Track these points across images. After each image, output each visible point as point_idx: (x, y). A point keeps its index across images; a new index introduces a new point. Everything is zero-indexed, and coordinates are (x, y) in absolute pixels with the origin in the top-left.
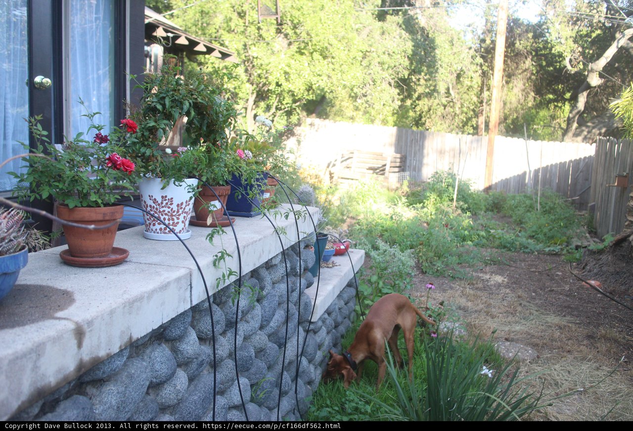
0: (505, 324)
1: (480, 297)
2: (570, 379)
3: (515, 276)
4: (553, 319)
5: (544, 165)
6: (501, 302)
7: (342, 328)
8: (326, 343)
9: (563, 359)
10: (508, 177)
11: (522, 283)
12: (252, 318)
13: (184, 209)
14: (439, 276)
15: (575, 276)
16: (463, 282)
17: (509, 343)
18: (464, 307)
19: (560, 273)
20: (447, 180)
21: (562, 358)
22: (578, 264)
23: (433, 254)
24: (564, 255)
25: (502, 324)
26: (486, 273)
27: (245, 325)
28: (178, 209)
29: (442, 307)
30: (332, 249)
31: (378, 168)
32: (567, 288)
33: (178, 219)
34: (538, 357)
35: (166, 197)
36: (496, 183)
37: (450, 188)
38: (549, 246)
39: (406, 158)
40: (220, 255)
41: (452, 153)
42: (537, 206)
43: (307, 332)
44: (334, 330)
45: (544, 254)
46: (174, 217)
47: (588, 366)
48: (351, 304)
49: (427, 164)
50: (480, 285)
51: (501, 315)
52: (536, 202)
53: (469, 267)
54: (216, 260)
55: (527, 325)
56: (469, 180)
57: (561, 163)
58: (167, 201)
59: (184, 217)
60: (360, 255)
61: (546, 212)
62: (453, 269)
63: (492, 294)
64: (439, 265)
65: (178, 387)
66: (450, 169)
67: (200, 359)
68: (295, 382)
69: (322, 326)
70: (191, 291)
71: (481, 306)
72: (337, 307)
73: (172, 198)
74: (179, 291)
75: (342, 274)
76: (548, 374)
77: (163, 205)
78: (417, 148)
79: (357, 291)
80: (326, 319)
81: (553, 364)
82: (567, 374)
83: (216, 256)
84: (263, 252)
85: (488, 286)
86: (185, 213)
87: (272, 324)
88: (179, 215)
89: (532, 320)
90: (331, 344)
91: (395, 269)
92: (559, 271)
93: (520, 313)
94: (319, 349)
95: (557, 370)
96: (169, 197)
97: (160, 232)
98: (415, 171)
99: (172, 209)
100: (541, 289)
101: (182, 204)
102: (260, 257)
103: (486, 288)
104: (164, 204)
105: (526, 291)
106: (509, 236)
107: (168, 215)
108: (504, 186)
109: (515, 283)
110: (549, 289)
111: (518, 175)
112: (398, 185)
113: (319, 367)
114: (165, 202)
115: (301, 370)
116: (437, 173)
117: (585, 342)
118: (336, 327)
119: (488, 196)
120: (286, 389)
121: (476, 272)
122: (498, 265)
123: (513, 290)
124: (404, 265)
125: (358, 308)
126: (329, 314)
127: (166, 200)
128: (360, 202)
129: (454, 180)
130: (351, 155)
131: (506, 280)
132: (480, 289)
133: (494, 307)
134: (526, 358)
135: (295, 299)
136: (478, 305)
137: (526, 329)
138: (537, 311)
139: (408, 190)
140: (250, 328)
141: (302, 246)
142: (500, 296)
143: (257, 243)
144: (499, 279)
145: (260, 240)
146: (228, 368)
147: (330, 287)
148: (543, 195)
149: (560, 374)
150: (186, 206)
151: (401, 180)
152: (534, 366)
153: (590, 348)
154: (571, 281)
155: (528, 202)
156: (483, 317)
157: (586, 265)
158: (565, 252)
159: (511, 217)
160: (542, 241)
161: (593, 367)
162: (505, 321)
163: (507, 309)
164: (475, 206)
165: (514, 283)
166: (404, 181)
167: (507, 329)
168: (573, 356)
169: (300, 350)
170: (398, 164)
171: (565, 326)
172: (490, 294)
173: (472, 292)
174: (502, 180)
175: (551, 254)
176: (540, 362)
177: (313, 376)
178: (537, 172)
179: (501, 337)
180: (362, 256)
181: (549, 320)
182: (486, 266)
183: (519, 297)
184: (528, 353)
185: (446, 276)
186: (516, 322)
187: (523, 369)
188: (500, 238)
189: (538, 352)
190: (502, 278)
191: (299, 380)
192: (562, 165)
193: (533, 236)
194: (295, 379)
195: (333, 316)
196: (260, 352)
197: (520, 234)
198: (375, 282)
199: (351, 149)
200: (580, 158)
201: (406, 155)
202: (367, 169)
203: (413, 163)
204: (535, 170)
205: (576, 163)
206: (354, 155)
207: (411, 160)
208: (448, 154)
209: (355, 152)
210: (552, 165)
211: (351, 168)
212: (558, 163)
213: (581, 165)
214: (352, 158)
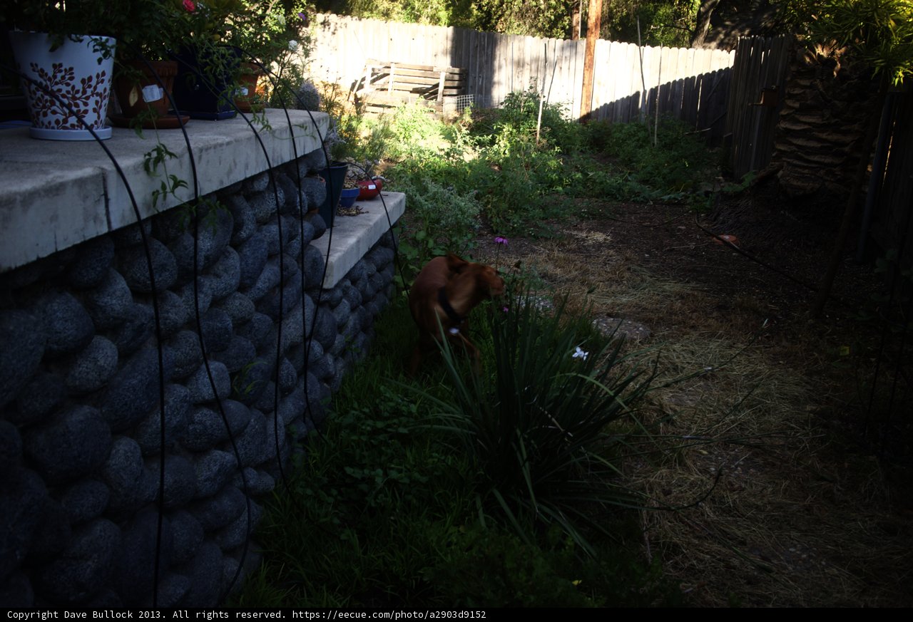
0: (608, 295)
1: (573, 261)
2: (694, 362)
3: (622, 232)
4: (671, 287)
5: (664, 82)
6: (602, 267)
7: (374, 306)
8: (351, 323)
9: (685, 337)
10: (614, 100)
11: (632, 242)
12: (226, 271)
13: (95, 88)
14: (515, 236)
15: (703, 230)
16: (549, 243)
17: (612, 319)
18: (551, 275)
19: (683, 228)
20: (527, 104)
21: (684, 335)
22: (707, 215)
23: (507, 206)
24: (689, 204)
25: (603, 295)
26: (581, 230)
27: (214, 281)
28: (84, 89)
29: (519, 270)
30: (355, 188)
31: (428, 90)
32: (692, 246)
33: (86, 104)
34: (652, 335)
35: (61, 65)
36: (597, 109)
37: (532, 115)
38: (669, 194)
39: (467, 74)
40: (154, 154)
41: (534, 66)
42: (654, 140)
43: (319, 304)
44: (361, 307)
45: (662, 204)
46: (78, 101)
47: (718, 343)
48: (387, 272)
49: (499, 83)
50: (574, 246)
51: (601, 283)
52: (653, 133)
53: (558, 223)
54: (148, 161)
55: (638, 296)
56: (559, 105)
57: (687, 79)
58: (63, 73)
59: (97, 102)
60: (398, 200)
61: (667, 146)
62: (536, 226)
63: (590, 257)
64: (516, 220)
65: (101, 362)
66: (531, 88)
67: (137, 323)
68: (303, 376)
69: (341, 298)
70: (107, 206)
71: (575, 273)
72: (365, 272)
73: (71, 69)
74: (84, 201)
75: (371, 223)
76: (665, 357)
77: (57, 80)
78: (484, 59)
79: (396, 255)
80: (348, 288)
81: (672, 344)
82: (690, 355)
83: (149, 154)
84: (236, 164)
85: (584, 246)
86: (98, 94)
87: (259, 285)
88: (88, 98)
89: (644, 289)
90: (358, 327)
91: (450, 219)
92: (682, 224)
93: (628, 280)
94: (340, 333)
95: (677, 352)
96: (66, 66)
97: (56, 126)
98: (482, 94)
99: (73, 87)
100: (657, 249)
101: (90, 79)
102: (229, 172)
103: (582, 249)
104: (59, 78)
105: (636, 252)
106: (614, 181)
107: (68, 98)
108: (608, 114)
109: (622, 242)
110: (668, 248)
111: (628, 97)
112: (457, 115)
113: (340, 358)
114: (59, 76)
115: (311, 357)
116: (512, 94)
117: (715, 314)
118: (364, 302)
119: (585, 128)
120: (290, 383)
121: (569, 229)
122: (599, 220)
123: (619, 251)
124: (463, 213)
125: (398, 279)
126: (354, 282)
127: (61, 71)
128: (401, 139)
129: (537, 103)
130: (386, 71)
131: (609, 238)
132: (574, 251)
133: (593, 274)
134: (635, 337)
135: (297, 252)
136: (570, 271)
137: (637, 301)
138: (651, 277)
139: (471, 121)
140: (222, 286)
141: (303, 170)
142: (601, 260)
143: (224, 147)
144: (600, 237)
145: (228, 144)
146: (189, 343)
147: (352, 241)
148: (661, 125)
149: (681, 356)
150: (98, 83)
151: (460, 107)
152: (646, 347)
153: (721, 322)
154: (698, 237)
155: (641, 134)
156: (577, 288)
157: (718, 215)
158: (690, 200)
159: (617, 156)
160: (660, 187)
161: (725, 344)
162: (608, 292)
163: (610, 275)
164: (567, 141)
165: (620, 242)
166: (466, 108)
167: (609, 301)
168: (698, 333)
169: (308, 328)
170: (456, 84)
171: (689, 295)
172: (587, 257)
173: (561, 255)
174: (605, 104)
175: (670, 203)
176: (654, 341)
177: (331, 369)
178: (653, 91)
179: (602, 313)
180: (401, 201)
181: (667, 287)
182: (582, 221)
183: (627, 259)
184: (637, 331)
185: (526, 235)
186: (623, 293)
187: (631, 351)
188: (601, 183)
189: (652, 329)
190: (604, 236)
191: (310, 374)
192: (689, 81)
193: (648, 181)
194: (303, 373)
195: (360, 286)
196: (242, 324)
197: (630, 179)
198: (423, 240)
199: (387, 61)
200: (714, 72)
201: (468, 70)
202: (411, 92)
203: (479, 82)
204: (652, 89)
205: (708, 79)
206: (391, 71)
207: (475, 77)
208: (529, 67)
209: (393, 66)
210: (675, 82)
211: (387, 90)
212: (684, 79)
213: (714, 81)
214: (388, 74)
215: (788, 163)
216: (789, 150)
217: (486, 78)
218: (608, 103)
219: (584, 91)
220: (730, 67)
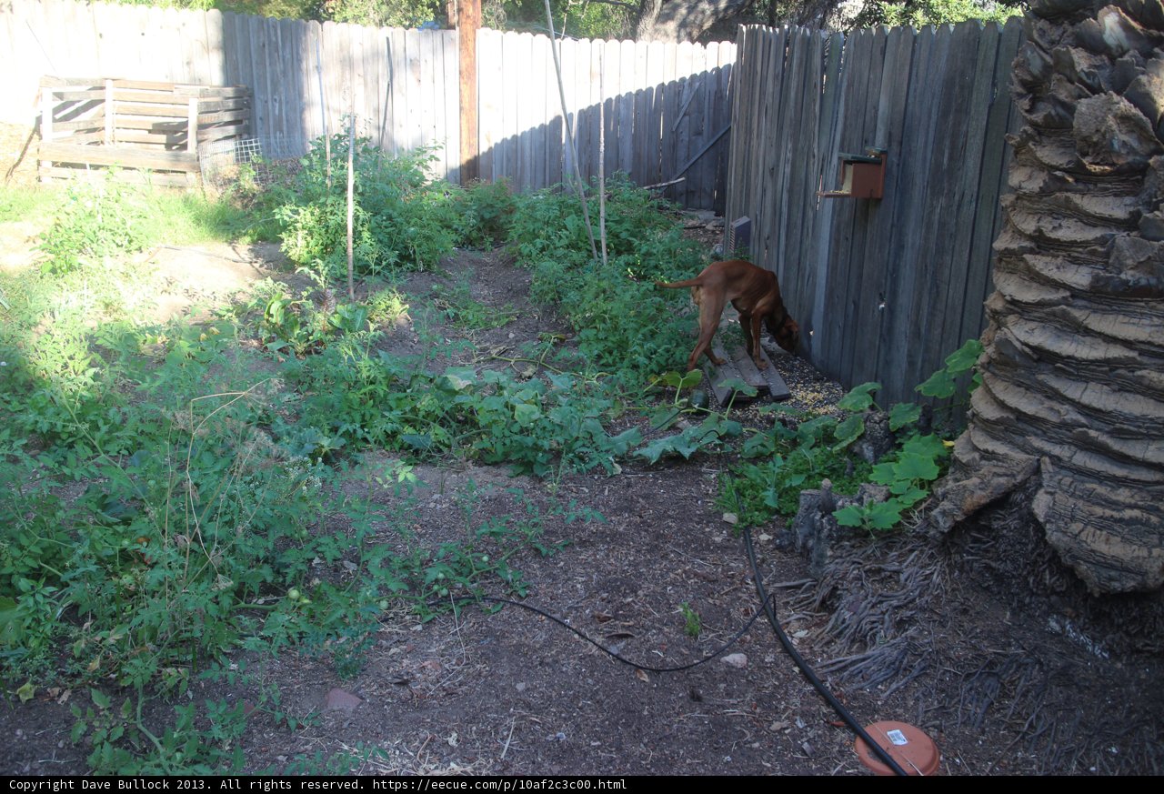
36: (490, 149)
39: (251, 96)
57: (639, 92)
108: (508, 159)
111: (542, 127)
112: (236, 171)
130: (95, 95)
139: (256, 189)
151: (242, 157)
170: (231, 116)
174: (504, 141)
178: (588, 117)
192: (643, 96)
199: (95, 75)
200: (683, 80)
201: (253, 89)
202: (150, 131)
203: (274, 111)
204: (582, 113)
205: (673, 91)
206: (109, 94)
207: (266, 102)
208: (362, 80)
209: (109, 84)
210: (619, 97)
211: (103, 129)
212: (634, 92)
213: (684, 97)
214: (103, 101)
215: (1056, 460)
216: (1054, 418)
217: (287, 103)
218: (509, 137)
219: (464, 122)
220: (709, 71)
